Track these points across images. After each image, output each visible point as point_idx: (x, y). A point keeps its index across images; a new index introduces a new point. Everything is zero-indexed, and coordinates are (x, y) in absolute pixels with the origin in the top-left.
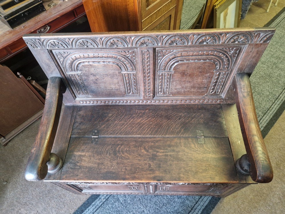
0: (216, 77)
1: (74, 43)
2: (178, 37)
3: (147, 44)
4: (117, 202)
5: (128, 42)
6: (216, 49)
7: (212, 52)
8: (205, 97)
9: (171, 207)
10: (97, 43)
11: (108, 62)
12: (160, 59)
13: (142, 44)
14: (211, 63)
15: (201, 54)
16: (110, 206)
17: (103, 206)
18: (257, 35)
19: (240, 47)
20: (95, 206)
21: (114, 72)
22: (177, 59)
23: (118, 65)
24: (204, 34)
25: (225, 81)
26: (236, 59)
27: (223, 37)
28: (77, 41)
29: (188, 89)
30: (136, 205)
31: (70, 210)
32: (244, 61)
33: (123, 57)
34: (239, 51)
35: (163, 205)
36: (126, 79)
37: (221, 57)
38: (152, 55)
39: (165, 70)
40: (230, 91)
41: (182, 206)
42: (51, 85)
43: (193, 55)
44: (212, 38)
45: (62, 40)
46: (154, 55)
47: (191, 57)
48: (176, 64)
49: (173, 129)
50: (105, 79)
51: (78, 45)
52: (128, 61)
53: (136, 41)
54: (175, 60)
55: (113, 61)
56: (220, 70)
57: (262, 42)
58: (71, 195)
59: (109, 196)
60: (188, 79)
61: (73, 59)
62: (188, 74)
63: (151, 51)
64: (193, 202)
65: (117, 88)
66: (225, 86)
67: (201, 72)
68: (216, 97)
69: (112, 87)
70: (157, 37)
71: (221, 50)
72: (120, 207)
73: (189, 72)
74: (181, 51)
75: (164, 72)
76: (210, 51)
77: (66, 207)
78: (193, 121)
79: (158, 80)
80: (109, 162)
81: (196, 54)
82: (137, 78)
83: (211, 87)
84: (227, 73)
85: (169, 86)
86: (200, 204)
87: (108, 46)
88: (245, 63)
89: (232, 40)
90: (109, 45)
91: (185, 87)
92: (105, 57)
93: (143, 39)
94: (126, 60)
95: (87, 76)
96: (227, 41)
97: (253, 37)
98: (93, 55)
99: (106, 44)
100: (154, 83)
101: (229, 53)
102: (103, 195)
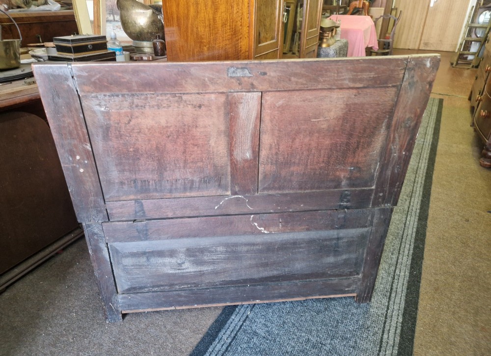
4: (255, 337)
16: (244, 346)
17: (231, 350)
35: (337, 323)
41: (368, 318)
64: (382, 309)
72: (265, 344)
86: (394, 308)
102: (224, 334)
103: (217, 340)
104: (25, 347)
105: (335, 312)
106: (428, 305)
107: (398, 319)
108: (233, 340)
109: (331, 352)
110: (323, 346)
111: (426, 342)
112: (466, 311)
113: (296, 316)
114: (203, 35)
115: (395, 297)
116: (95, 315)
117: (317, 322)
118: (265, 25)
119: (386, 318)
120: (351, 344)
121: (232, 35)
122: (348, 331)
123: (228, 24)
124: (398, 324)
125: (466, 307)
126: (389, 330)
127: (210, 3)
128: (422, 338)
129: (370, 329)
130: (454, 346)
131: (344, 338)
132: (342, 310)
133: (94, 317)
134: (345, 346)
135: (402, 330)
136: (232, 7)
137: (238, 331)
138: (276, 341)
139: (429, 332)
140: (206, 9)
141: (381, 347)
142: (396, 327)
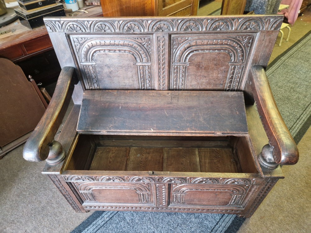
0: (231, 72)
1: (92, 26)
2: (193, 22)
3: (163, 29)
4: (123, 221)
5: (145, 26)
6: (230, 37)
7: (226, 40)
9: (187, 227)
10: (114, 27)
11: (124, 50)
12: (175, 48)
13: (158, 29)
14: (225, 54)
15: (216, 43)
16: (114, 225)
17: (106, 226)
18: (267, 21)
19: (252, 35)
20: (97, 225)
21: (129, 63)
22: (192, 49)
23: (133, 55)
24: (218, 19)
25: (241, 76)
26: (250, 50)
27: (235, 22)
28: (95, 25)
30: (145, 225)
31: (66, 230)
32: (257, 51)
33: (139, 45)
34: (252, 41)
35: (177, 226)
36: (141, 72)
37: (234, 47)
38: (167, 42)
39: (180, 61)
41: (200, 227)
42: (64, 73)
43: (207, 45)
44: (225, 24)
45: (81, 23)
46: (170, 42)
47: (205, 46)
48: (191, 54)
50: (119, 72)
51: (96, 29)
52: (144, 50)
53: (152, 25)
54: (190, 49)
55: (129, 50)
56: (235, 63)
57: (273, 29)
58: (68, 213)
60: (203, 73)
61: (89, 47)
62: (203, 66)
63: (167, 38)
64: (213, 223)
65: (131, 84)
67: (216, 65)
69: (125, 82)
70: (173, 21)
71: (234, 38)
72: (126, 227)
73: (204, 64)
74: (196, 39)
75: (179, 64)
76: (224, 39)
77: (61, 226)
79: (173, 74)
81: (211, 43)
82: (152, 71)
83: (228, 84)
84: (242, 66)
85: (185, 81)
86: (221, 225)
87: (125, 31)
88: (259, 53)
89: (244, 27)
90: (126, 29)
91: (201, 83)
92: (121, 45)
93: (159, 23)
94: (142, 48)
95: (101, 68)
96: (240, 27)
97: (263, 23)
98: (109, 42)
99: (123, 29)
100: (169, 77)
101: (242, 42)
102: (106, 214)
103: (101, 217)
104: (5, 193)
105: (180, 217)
108: (109, 219)
115: (227, 216)
119: (212, 231)
132: (185, 217)
133: (43, 183)
137: (115, 214)
138: (134, 228)
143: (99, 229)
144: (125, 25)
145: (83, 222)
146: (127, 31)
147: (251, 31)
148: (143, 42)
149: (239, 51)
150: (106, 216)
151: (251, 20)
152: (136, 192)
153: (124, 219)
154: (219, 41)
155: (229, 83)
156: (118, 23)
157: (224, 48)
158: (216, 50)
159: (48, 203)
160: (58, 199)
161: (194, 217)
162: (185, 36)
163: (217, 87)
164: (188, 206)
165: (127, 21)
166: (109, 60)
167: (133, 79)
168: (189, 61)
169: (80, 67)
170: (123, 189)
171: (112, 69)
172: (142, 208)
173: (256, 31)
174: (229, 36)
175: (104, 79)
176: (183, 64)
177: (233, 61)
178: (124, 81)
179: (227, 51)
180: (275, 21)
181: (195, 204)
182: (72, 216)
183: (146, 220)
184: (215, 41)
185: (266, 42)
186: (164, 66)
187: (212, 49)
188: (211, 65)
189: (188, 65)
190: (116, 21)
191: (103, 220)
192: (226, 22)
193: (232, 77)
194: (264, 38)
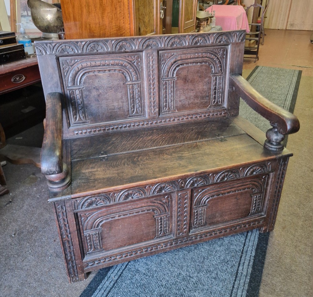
0: (214, 83)
1: (85, 47)
2: (177, 38)
3: (152, 46)
5: (136, 44)
8: (209, 109)
9: (215, 258)
10: (107, 47)
11: (114, 70)
12: (163, 64)
13: (148, 46)
14: (207, 66)
15: (197, 56)
18: (235, 34)
19: (225, 48)
20: (104, 289)
21: (118, 83)
22: (178, 63)
23: (123, 73)
25: (222, 87)
26: (226, 60)
27: (211, 37)
28: (88, 45)
29: (192, 100)
32: (232, 61)
33: (129, 63)
34: (226, 52)
35: (204, 259)
36: (131, 91)
37: (213, 59)
38: (156, 58)
39: (168, 76)
40: (230, 97)
43: (190, 58)
44: (203, 39)
45: (74, 44)
46: (158, 58)
47: (189, 60)
48: (177, 69)
49: (189, 137)
50: (107, 94)
51: (89, 50)
52: (134, 68)
53: (143, 43)
54: (176, 64)
55: (119, 69)
56: (216, 73)
57: (240, 41)
59: (123, 271)
60: (190, 86)
61: (78, 69)
62: (189, 79)
63: (155, 54)
65: (120, 106)
66: (224, 93)
67: (200, 77)
68: (219, 108)
70: (160, 38)
71: (212, 51)
73: (190, 77)
74: (181, 54)
75: (167, 79)
76: (204, 52)
78: (207, 129)
80: (130, 170)
81: (193, 57)
82: (142, 89)
83: (213, 96)
84: (222, 76)
85: (174, 97)
86: (249, 245)
87: (117, 49)
88: (234, 63)
89: (218, 40)
91: (189, 97)
92: (112, 65)
93: (148, 41)
94: (132, 66)
95: (89, 91)
96: (215, 41)
97: (232, 37)
98: (100, 62)
99: (115, 48)
100: (159, 94)
101: (218, 54)
102: (112, 273)
103: (106, 278)
105: (203, 250)
106: (276, 241)
107: (251, 253)
108: (119, 277)
109: (197, 283)
110: (191, 278)
111: (272, 271)
112: (306, 244)
113: (171, 255)
114: (95, 30)
115: (251, 236)
116: (7, 262)
117: (188, 259)
118: (144, 22)
119: (242, 253)
120: (213, 276)
121: (117, 30)
122: (212, 265)
123: (114, 22)
124: (251, 257)
125: (306, 242)
126: (244, 263)
127: (98, 6)
128: (270, 268)
129: (229, 263)
130: (293, 274)
131: (208, 271)
132: (208, 248)
133: (6, 264)
134: (208, 278)
135: (254, 263)
136: (116, 9)
137: (124, 270)
138: (153, 277)
139: (275, 263)
140: (96, 10)
141: (236, 277)
142: (250, 260)
143: (109, 292)
144: (118, 44)
145: (85, 291)
146: (119, 49)
147: (224, 44)
148: (134, 60)
149: (217, 62)
150: (112, 275)
151: (223, 34)
152: (154, 216)
153: (137, 271)
154: (200, 54)
155: (214, 94)
156: (111, 42)
157: (205, 61)
158: (198, 62)
159: (22, 284)
160: (36, 277)
161: (217, 246)
162: (171, 51)
163: (204, 100)
164: (210, 228)
165: (120, 40)
166: (99, 81)
167: (122, 100)
168: (176, 75)
169: (66, 93)
170: (140, 213)
171: (100, 92)
172: (159, 247)
173: (228, 44)
174: (207, 49)
175: (92, 104)
176: (172, 79)
177: (214, 72)
178: (113, 104)
179: (207, 63)
180: (240, 34)
181: (218, 223)
182: (65, 289)
183: (166, 264)
184: (196, 54)
185: (237, 52)
186: (154, 82)
187: (195, 62)
188: (195, 77)
189: (176, 79)
190: (109, 40)
191: (110, 281)
192: (204, 38)
193: (216, 88)
194: (235, 49)
